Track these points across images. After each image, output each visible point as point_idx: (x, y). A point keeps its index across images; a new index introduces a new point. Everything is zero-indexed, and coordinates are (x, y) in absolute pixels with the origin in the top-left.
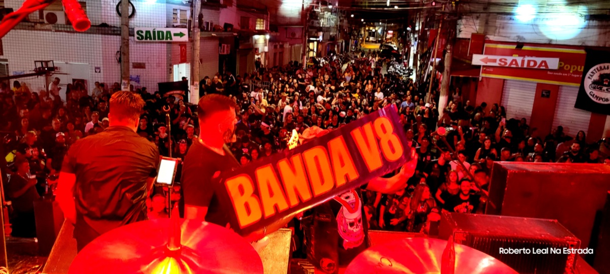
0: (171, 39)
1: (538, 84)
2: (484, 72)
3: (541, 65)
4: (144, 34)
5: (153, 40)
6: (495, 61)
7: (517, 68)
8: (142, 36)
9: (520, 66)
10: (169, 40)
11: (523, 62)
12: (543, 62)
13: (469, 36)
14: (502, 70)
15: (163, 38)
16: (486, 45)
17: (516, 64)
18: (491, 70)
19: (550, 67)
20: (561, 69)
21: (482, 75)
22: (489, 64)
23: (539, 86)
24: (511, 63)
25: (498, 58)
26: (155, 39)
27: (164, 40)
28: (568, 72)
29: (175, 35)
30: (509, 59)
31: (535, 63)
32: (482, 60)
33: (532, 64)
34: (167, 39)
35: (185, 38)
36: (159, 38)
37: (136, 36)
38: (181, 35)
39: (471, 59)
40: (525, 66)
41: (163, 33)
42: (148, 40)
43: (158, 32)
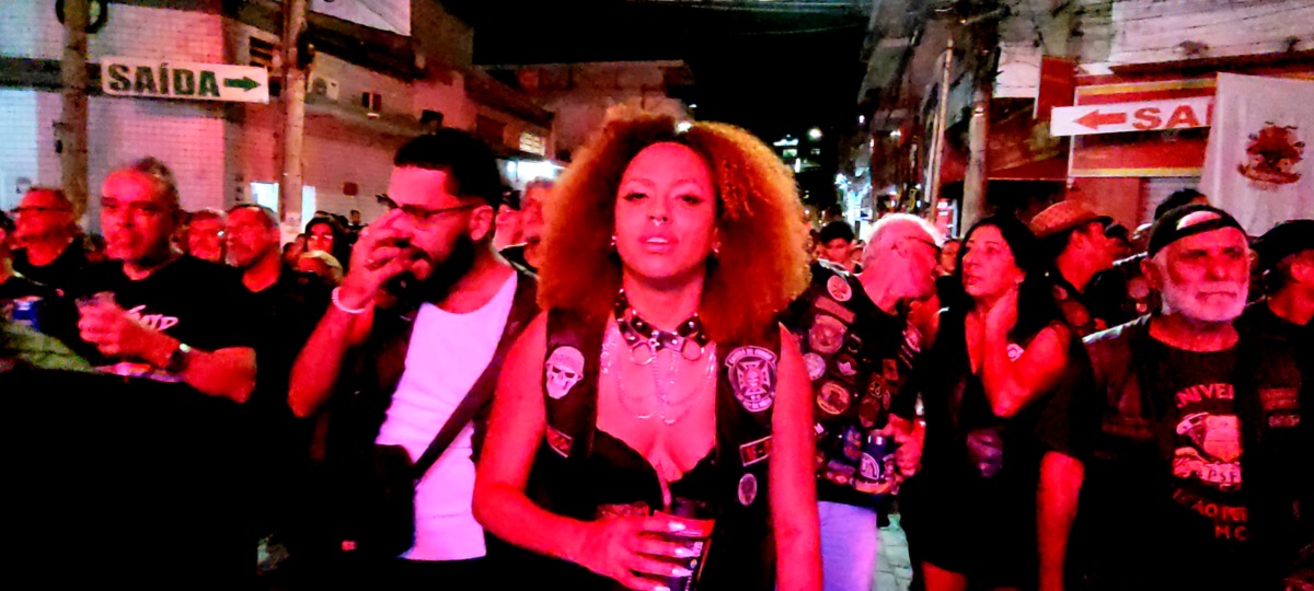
0: (217, 94)
2: (1080, 163)
4: (131, 77)
5: (159, 95)
8: (127, 85)
9: (1202, 124)
10: (209, 96)
15: (191, 92)
18: (1102, 155)
21: (1074, 175)
22: (1102, 129)
24: (1173, 120)
25: (1128, 109)
26: (165, 90)
27: (196, 96)
29: (230, 83)
32: (1081, 121)
34: (203, 90)
35: (261, 95)
36: (178, 88)
37: (109, 79)
38: (247, 84)
41: (190, 76)
42: (146, 93)
43: (177, 73)
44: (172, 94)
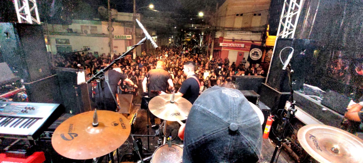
1: (238, 52)
2: (223, 48)
3: (239, 46)
4: (117, 37)
6: (226, 45)
7: (232, 47)
8: (117, 38)
9: (233, 46)
10: (125, 39)
11: (234, 45)
12: (240, 45)
13: (219, 37)
14: (228, 47)
15: (123, 38)
16: (224, 40)
17: (232, 46)
18: (225, 47)
19: (242, 47)
20: (245, 47)
21: (222, 49)
22: (225, 46)
23: (239, 52)
24: (231, 46)
25: (227, 44)
26: (121, 38)
28: (247, 48)
29: (128, 37)
30: (230, 44)
31: (238, 45)
32: (223, 45)
33: (237, 46)
35: (131, 38)
37: (115, 37)
39: (219, 44)
40: (235, 46)
41: (123, 36)
42: (119, 39)
43: (122, 36)
44: (121, 39)
